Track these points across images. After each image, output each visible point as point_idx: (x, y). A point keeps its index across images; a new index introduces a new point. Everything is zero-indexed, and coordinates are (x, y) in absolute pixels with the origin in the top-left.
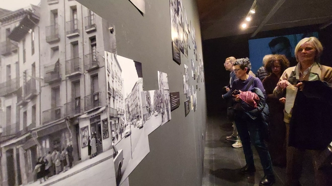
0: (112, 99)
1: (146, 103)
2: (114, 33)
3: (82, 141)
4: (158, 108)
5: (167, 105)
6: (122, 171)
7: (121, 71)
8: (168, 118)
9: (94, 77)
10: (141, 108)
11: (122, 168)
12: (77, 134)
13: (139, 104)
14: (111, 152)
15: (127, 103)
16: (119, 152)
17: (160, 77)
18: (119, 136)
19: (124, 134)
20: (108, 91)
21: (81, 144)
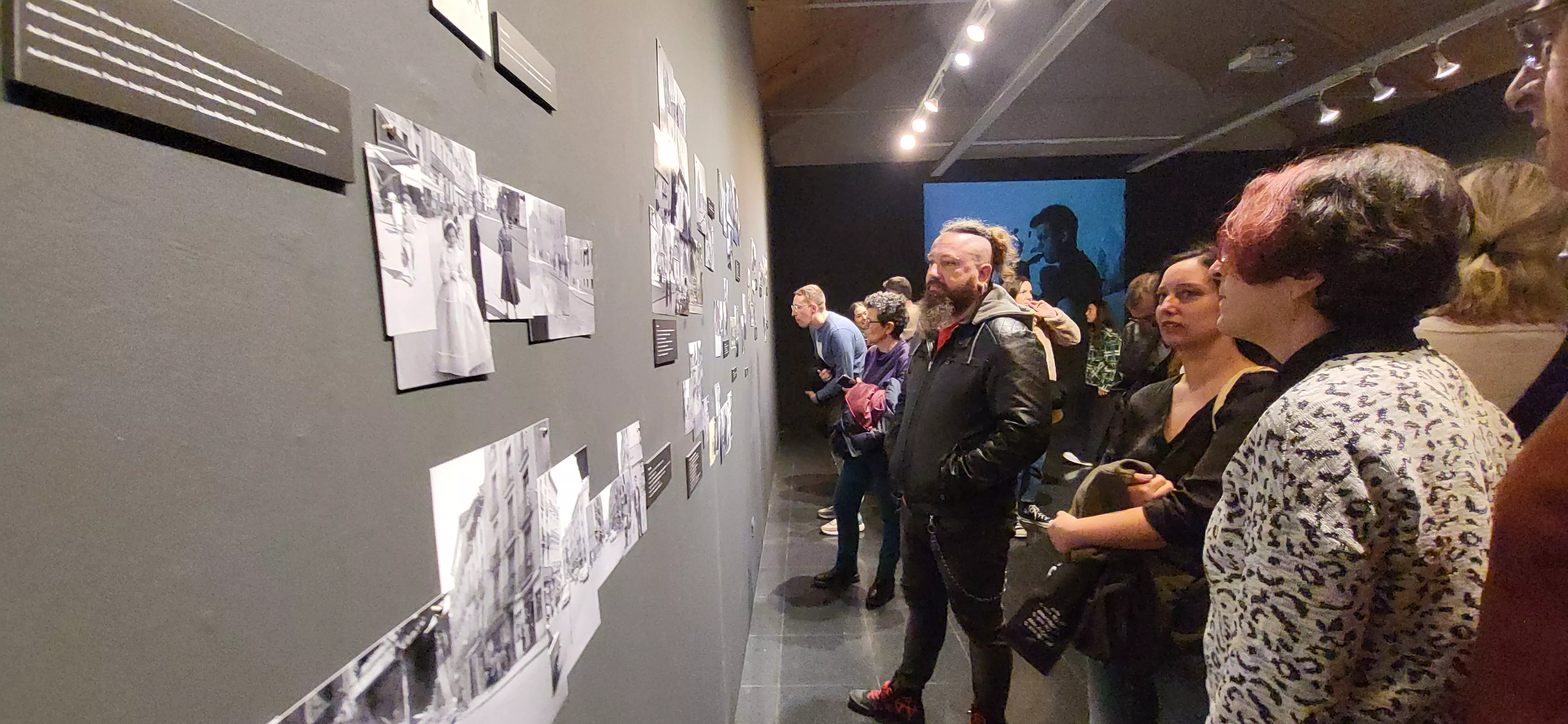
0: (546, 550)
1: (595, 523)
2: (547, 436)
3: (517, 631)
4: (617, 521)
5: (636, 499)
6: (559, 668)
7: (556, 491)
8: (640, 530)
9: (527, 532)
10: (586, 540)
11: (559, 664)
12: (512, 623)
13: (582, 536)
14: (547, 639)
15: (565, 546)
16: (555, 637)
17: (623, 441)
18: (555, 610)
19: (560, 605)
20: (542, 542)
21: (516, 637)
